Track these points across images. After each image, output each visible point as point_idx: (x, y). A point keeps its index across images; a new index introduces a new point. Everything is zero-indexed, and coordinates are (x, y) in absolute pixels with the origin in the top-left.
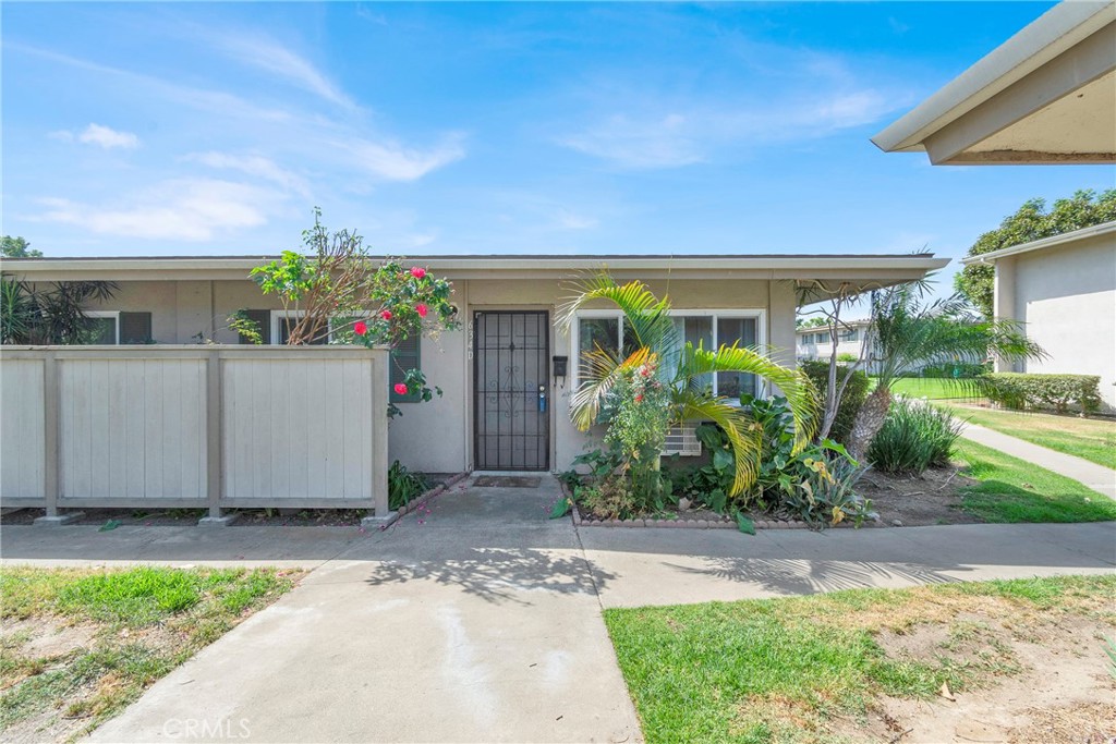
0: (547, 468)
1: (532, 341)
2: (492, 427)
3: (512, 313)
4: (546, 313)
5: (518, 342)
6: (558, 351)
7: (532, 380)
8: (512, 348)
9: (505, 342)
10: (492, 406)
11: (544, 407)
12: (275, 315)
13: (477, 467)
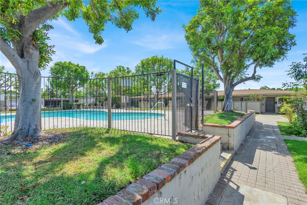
0: (274, 112)
1: (273, 100)
2: (268, 108)
3: (272, 98)
4: (274, 98)
5: (271, 100)
6: (276, 101)
7: (272, 104)
8: (270, 101)
9: (269, 100)
10: (268, 106)
11: (274, 107)
12: (244, 98)
13: (266, 112)
